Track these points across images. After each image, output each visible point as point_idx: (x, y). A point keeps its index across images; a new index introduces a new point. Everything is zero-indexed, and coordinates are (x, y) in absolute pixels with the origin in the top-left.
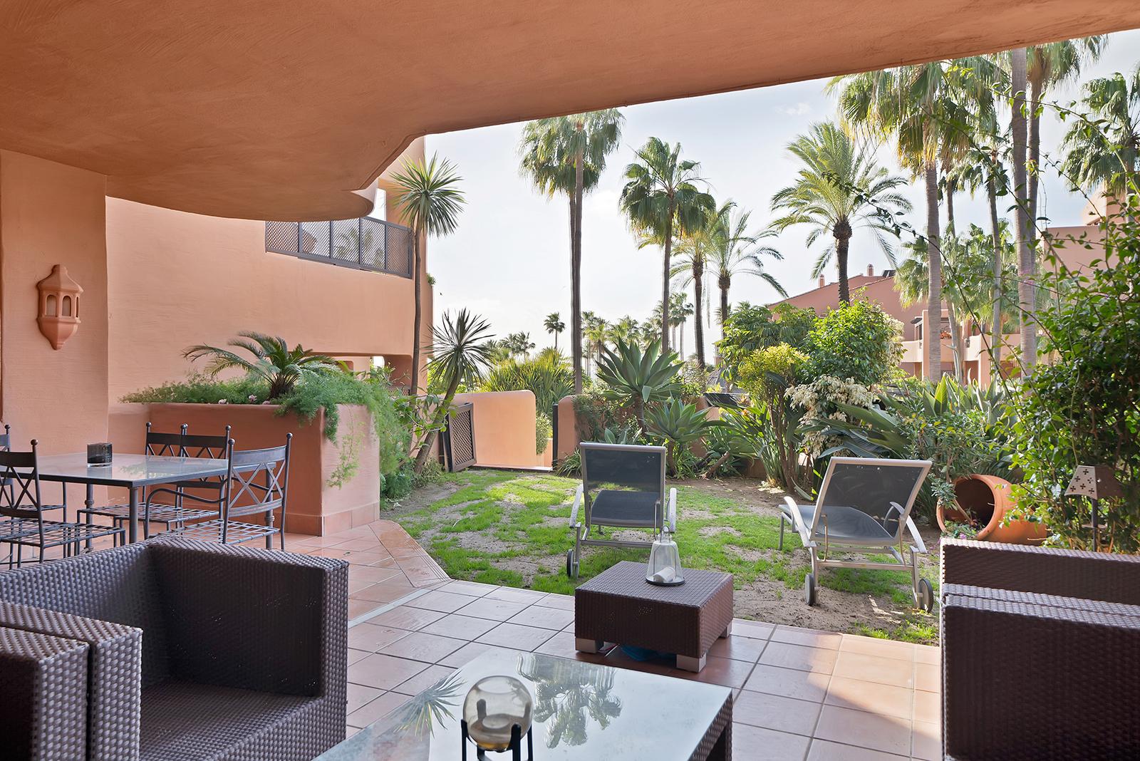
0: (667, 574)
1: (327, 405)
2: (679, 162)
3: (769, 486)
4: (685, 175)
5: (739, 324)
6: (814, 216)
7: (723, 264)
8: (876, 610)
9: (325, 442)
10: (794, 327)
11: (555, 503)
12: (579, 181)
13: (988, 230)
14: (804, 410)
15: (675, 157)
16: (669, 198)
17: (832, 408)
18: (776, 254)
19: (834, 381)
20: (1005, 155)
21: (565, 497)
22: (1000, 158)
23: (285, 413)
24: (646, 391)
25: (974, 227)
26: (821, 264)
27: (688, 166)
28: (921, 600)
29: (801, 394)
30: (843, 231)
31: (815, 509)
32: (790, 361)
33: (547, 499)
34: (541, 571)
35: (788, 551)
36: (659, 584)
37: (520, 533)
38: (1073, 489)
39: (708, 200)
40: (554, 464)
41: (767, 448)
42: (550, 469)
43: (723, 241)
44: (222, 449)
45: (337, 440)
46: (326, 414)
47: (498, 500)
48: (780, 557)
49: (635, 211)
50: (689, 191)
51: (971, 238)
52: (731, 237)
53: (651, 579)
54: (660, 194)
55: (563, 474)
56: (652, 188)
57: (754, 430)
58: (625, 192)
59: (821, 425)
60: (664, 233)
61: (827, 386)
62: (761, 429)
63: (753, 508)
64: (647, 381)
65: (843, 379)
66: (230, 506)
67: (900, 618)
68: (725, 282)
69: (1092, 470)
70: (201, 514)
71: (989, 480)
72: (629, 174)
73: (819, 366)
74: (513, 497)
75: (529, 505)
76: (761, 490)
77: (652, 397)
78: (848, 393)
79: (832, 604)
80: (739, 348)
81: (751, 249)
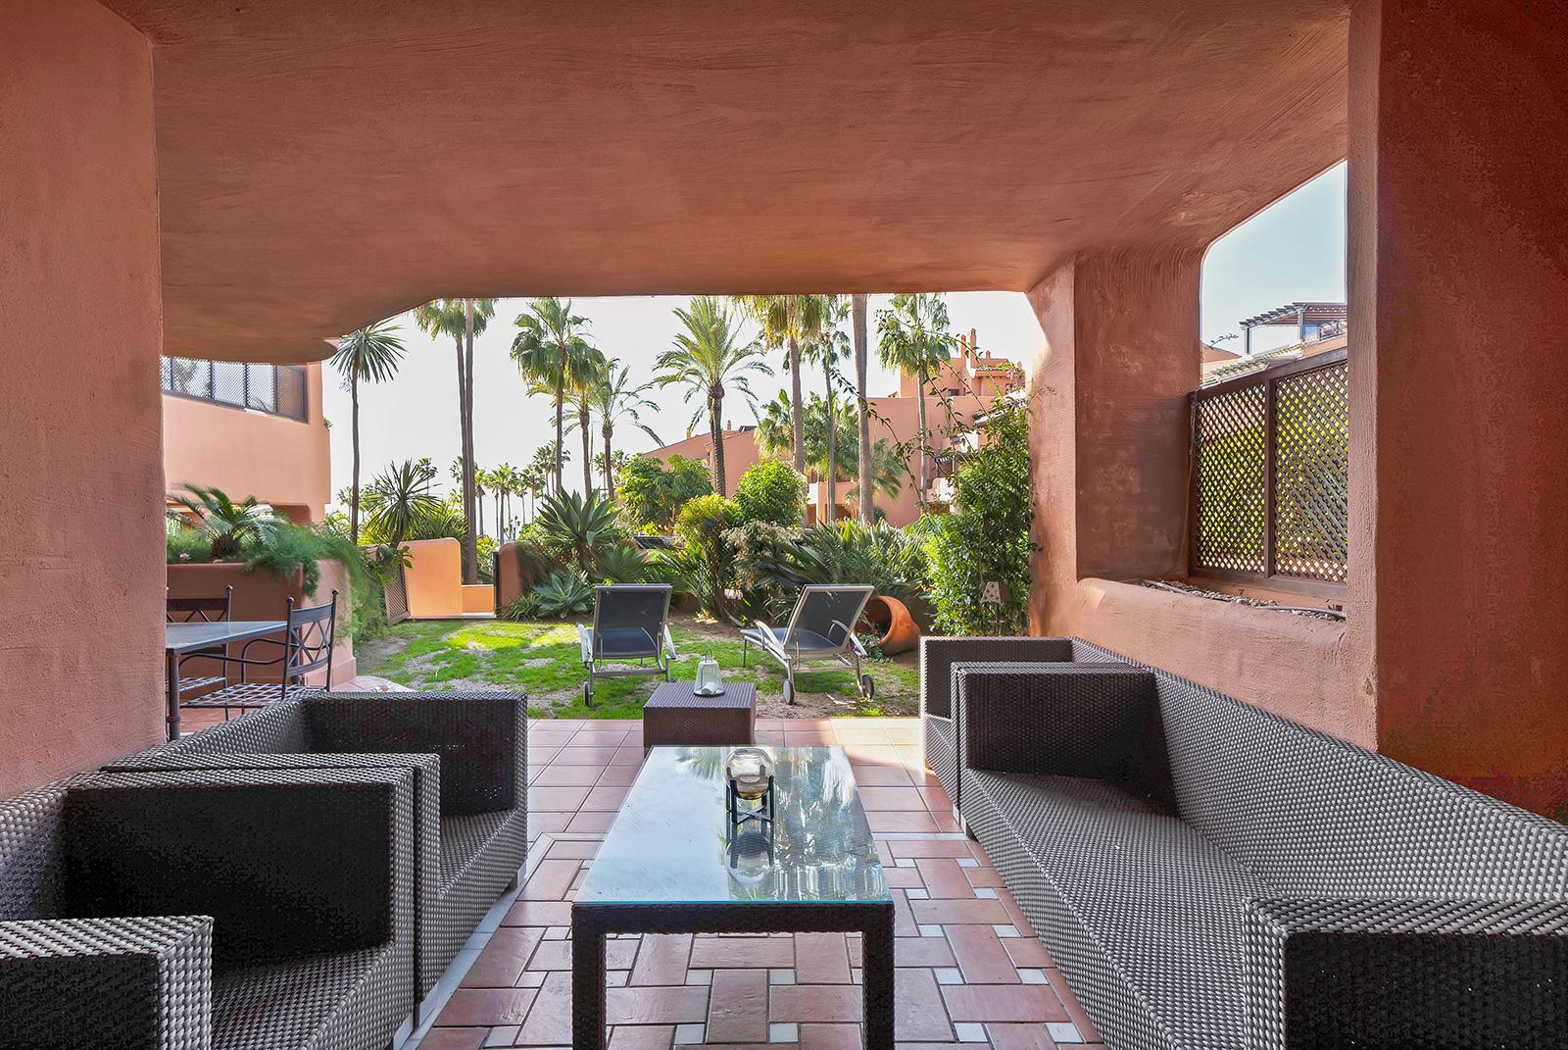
0: (711, 686)
1: (307, 561)
2: (570, 316)
3: (703, 617)
4: (575, 330)
5: (635, 472)
6: (689, 376)
7: (606, 415)
8: (837, 702)
9: (304, 598)
10: (685, 475)
11: (524, 647)
12: (469, 326)
13: (824, 399)
14: (736, 550)
15: (566, 312)
16: (562, 350)
17: (762, 546)
18: (654, 406)
19: (763, 525)
20: (834, 337)
21: (531, 641)
22: (831, 339)
23: (254, 570)
24: (590, 536)
25: (812, 394)
26: (696, 420)
27: (578, 321)
28: (864, 690)
29: (736, 536)
30: (716, 392)
31: (787, 631)
32: (721, 508)
33: (515, 643)
34: (554, 704)
35: (750, 668)
36: (707, 695)
37: (508, 675)
38: (986, 598)
39: (597, 356)
40: (498, 611)
41: (701, 585)
42: (492, 614)
43: (606, 395)
44: (222, 612)
45: (317, 597)
46: (305, 570)
47: (463, 648)
48: (747, 672)
49: (527, 360)
50: (579, 345)
51: (812, 404)
52: (614, 391)
53: (699, 692)
54: (551, 346)
55: (510, 619)
56: (544, 340)
57: (692, 568)
58: (517, 341)
59: (753, 559)
60: (558, 384)
61: (756, 529)
62: (696, 567)
63: (703, 637)
64: (591, 527)
65: (768, 522)
66: (289, 665)
67: (855, 705)
68: (608, 431)
69: (996, 584)
70: (203, 682)
71: (885, 598)
72: (519, 323)
73: (749, 511)
74: (476, 644)
75: (499, 650)
76: (698, 621)
77: (596, 541)
78: (773, 534)
79: (804, 702)
80: (637, 494)
81: (631, 402)
